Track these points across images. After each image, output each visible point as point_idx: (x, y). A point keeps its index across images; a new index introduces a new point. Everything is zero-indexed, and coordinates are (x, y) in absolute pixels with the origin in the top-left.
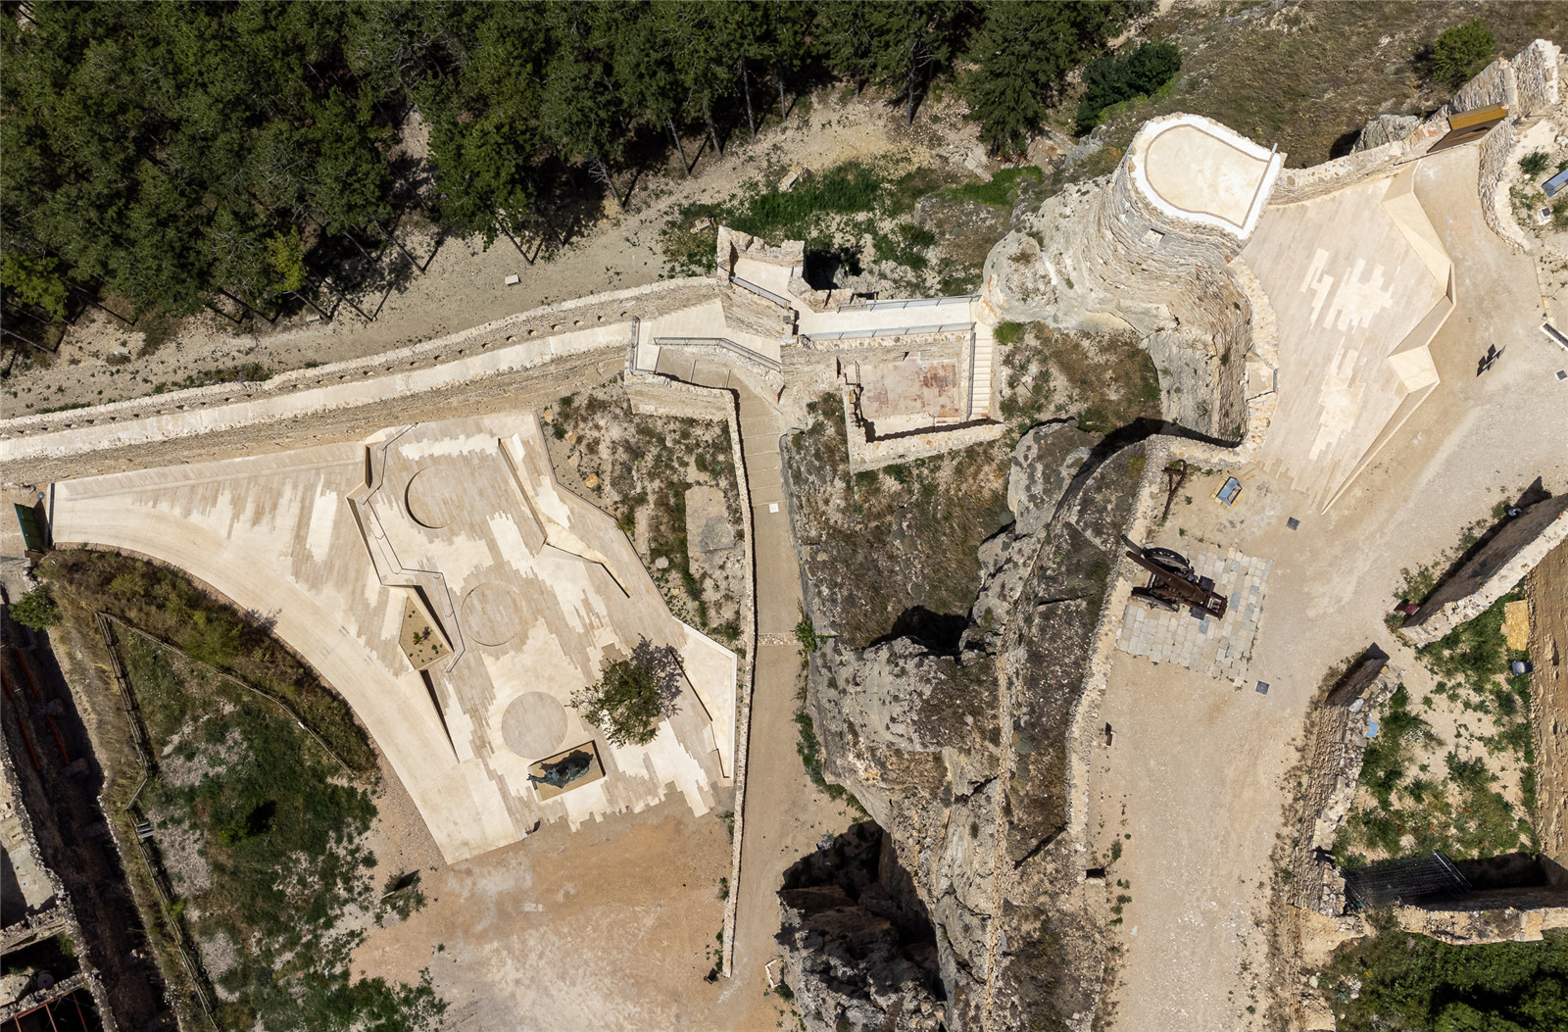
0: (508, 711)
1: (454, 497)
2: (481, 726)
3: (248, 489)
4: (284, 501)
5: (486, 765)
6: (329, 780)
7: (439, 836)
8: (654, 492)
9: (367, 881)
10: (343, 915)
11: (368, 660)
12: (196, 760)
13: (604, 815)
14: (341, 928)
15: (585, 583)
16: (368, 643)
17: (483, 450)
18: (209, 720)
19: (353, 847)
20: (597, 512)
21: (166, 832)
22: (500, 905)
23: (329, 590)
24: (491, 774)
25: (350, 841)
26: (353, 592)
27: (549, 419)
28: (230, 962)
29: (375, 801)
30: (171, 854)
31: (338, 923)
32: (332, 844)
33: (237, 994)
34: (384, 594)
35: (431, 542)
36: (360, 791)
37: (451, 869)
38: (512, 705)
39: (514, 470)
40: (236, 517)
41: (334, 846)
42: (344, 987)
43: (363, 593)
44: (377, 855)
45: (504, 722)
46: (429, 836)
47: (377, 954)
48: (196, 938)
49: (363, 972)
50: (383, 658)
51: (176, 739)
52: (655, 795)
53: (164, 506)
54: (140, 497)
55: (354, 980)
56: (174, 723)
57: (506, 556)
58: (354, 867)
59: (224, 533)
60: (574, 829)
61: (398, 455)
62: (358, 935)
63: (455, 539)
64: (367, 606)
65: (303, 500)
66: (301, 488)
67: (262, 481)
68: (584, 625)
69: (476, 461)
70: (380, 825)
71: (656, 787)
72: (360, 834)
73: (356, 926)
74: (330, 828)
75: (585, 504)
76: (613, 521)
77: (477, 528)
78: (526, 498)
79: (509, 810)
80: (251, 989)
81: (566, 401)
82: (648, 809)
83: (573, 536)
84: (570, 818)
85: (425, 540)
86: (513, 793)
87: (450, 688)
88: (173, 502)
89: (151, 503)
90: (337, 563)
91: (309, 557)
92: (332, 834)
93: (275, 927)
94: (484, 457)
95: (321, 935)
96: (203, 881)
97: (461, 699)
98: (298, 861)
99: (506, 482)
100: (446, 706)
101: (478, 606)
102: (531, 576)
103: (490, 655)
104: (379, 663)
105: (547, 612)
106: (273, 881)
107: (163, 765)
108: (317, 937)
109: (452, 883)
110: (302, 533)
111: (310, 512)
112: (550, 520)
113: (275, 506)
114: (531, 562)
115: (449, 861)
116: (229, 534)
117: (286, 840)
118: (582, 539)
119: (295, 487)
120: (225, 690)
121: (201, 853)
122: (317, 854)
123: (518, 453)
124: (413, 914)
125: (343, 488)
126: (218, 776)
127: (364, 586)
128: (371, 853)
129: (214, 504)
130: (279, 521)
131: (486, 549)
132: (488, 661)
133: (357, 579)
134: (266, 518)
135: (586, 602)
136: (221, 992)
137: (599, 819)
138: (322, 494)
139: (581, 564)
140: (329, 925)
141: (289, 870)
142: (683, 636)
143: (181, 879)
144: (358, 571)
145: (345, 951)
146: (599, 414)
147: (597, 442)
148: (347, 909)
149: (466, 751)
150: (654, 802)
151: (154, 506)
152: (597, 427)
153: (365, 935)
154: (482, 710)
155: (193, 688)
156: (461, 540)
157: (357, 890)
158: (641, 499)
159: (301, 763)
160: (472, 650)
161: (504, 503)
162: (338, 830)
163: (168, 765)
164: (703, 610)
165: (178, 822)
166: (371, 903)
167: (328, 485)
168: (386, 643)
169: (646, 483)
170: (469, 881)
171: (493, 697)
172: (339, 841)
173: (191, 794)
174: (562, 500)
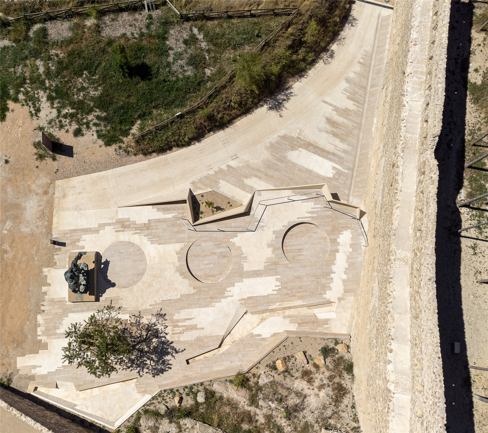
0: (139, 249)
1: (301, 257)
2: (136, 229)
3: (352, 121)
4: (337, 142)
5: (109, 224)
6: (139, 122)
7: (76, 181)
8: (256, 414)
9: (66, 128)
10: (53, 108)
11: (210, 167)
12: (183, 45)
13: (45, 293)
14: (45, 105)
15: (207, 332)
16: (221, 170)
17: (330, 289)
18: (205, 58)
19: (91, 125)
20: (256, 360)
21: (145, 19)
22: (17, 206)
23: (266, 155)
24: (102, 226)
25: (95, 125)
26: (258, 170)
27: (340, 347)
28: (52, 36)
29: (114, 146)
30: (131, 18)
31: (48, 104)
32: (98, 112)
33: (32, 36)
34: (249, 189)
35: (274, 232)
36: (125, 139)
37: (52, 182)
38: (143, 254)
39: (309, 306)
40: (336, 109)
41: (96, 114)
42: (9, 97)
43: (256, 176)
44: (80, 139)
45: (133, 244)
46: (78, 174)
47: (20, 122)
48: (76, 20)
49: (13, 111)
50: (207, 177)
51: (200, 37)
52: (44, 333)
53: (357, 68)
54: (368, 56)
55: (11, 104)
56: (211, 38)
57: (246, 281)
58: (79, 122)
59: (328, 99)
60: (45, 270)
61: (346, 228)
62: (36, 114)
63: (271, 249)
64: (246, 177)
65: (334, 154)
66: (342, 155)
67: (356, 132)
68: (178, 321)
69: (323, 281)
70: (98, 146)
71: (48, 336)
72: (97, 131)
73: (42, 114)
74: (108, 114)
75: (266, 352)
76: (246, 369)
77: (274, 267)
78: (285, 309)
79: (75, 231)
80: (31, 44)
81: (350, 368)
82: (37, 325)
83: (245, 334)
84: (53, 270)
85: (276, 229)
86: (84, 237)
87: (169, 216)
88: (359, 74)
89: (362, 61)
90: (283, 165)
91: (293, 148)
92: (104, 114)
93: (62, 66)
94: (325, 288)
95: (45, 92)
96: (107, 33)
97: (159, 221)
98: (96, 89)
99: (301, 298)
100: (158, 210)
101: (218, 251)
102: (227, 294)
103: (182, 249)
104: (205, 174)
105: (197, 297)
106: (90, 72)
107: (187, 25)
108: (45, 89)
109: (44, 180)
110: (311, 148)
111: (324, 157)
112: (263, 320)
113: (335, 135)
114: (236, 297)
115: (58, 183)
116: (325, 102)
117: (111, 86)
118: (241, 340)
119: (345, 152)
120: (221, 72)
121: (124, 35)
122: (95, 102)
123: (321, 313)
124: (35, 151)
125: (334, 182)
126: (168, 56)
127: (260, 178)
128: (83, 135)
129: (349, 98)
130: (325, 135)
131: (256, 268)
132: (178, 246)
133: (266, 175)
134: (329, 128)
135: (194, 328)
136: (37, 27)
137: (44, 289)
138: (334, 168)
139: (222, 333)
140: (50, 99)
141: (93, 83)
142: (144, 392)
143: (113, 20)
144: (272, 177)
145: (30, 104)
146: (331, 393)
147: (310, 381)
148: (55, 111)
149: (123, 214)
150: (39, 331)
151: (359, 62)
152: (321, 387)
153: (35, 118)
154: (146, 232)
155: (229, 54)
156: (269, 253)
157: (63, 120)
158: (253, 401)
159: (156, 107)
160: (189, 238)
161: (285, 291)
162: (105, 119)
163: (185, 29)
164: (157, 414)
165: (148, 27)
166: (52, 127)
167: (339, 173)
168: (217, 182)
169: (265, 411)
170: (40, 191)
171: (152, 242)
172: (98, 117)
173: (163, 37)
174: (274, 335)
